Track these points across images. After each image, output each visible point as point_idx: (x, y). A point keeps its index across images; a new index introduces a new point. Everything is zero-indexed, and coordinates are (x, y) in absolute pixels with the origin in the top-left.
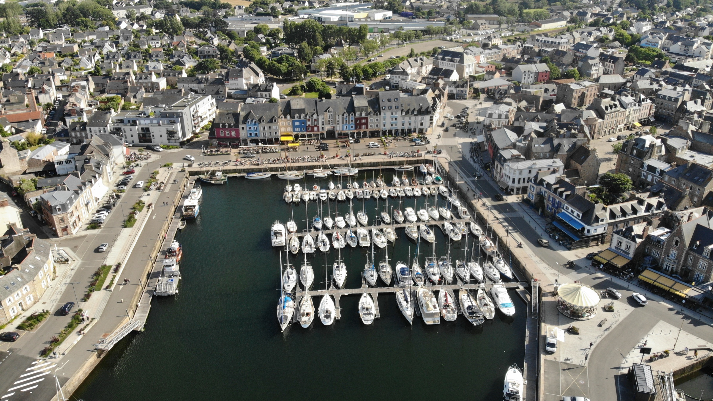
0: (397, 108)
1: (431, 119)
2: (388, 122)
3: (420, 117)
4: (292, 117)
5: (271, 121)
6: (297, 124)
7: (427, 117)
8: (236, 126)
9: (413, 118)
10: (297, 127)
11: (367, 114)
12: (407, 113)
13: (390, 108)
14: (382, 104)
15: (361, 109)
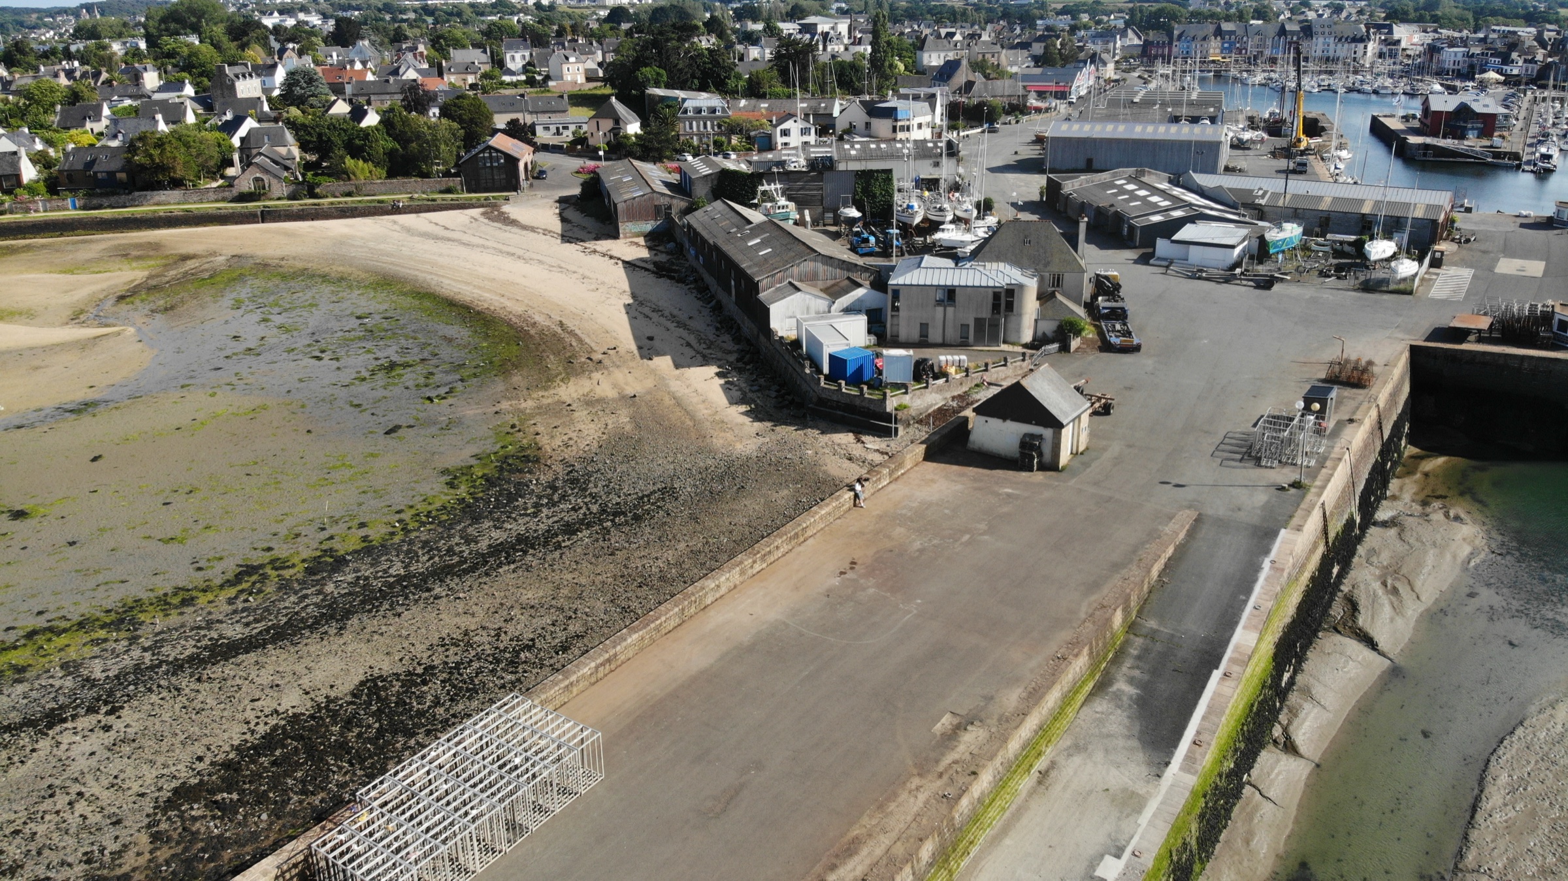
0: (1330, 34)
1: (1366, 47)
2: (1320, 47)
3: (1353, 45)
4: (1223, 39)
5: (1204, 39)
6: (1226, 45)
7: (1361, 46)
8: (1170, 43)
9: (1346, 45)
10: (1226, 49)
11: (1299, 38)
12: (1340, 40)
13: (1323, 33)
14: (1314, 30)
15: (1293, 33)
